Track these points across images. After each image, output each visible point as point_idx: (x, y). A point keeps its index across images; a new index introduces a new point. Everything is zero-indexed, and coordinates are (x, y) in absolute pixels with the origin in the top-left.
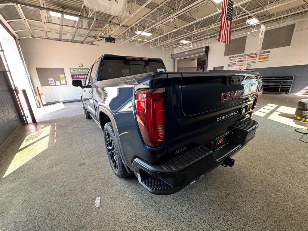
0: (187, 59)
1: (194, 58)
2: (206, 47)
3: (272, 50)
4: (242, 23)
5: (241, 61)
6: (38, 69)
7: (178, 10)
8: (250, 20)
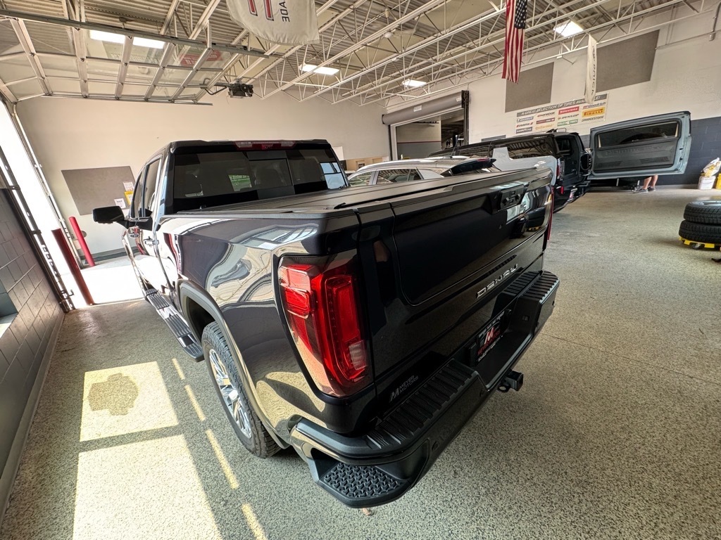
0: (418, 122)
1: (435, 120)
2: (463, 92)
3: (611, 93)
4: (543, 34)
5: (544, 121)
6: (67, 174)
7: (405, 12)
8: (563, 27)
